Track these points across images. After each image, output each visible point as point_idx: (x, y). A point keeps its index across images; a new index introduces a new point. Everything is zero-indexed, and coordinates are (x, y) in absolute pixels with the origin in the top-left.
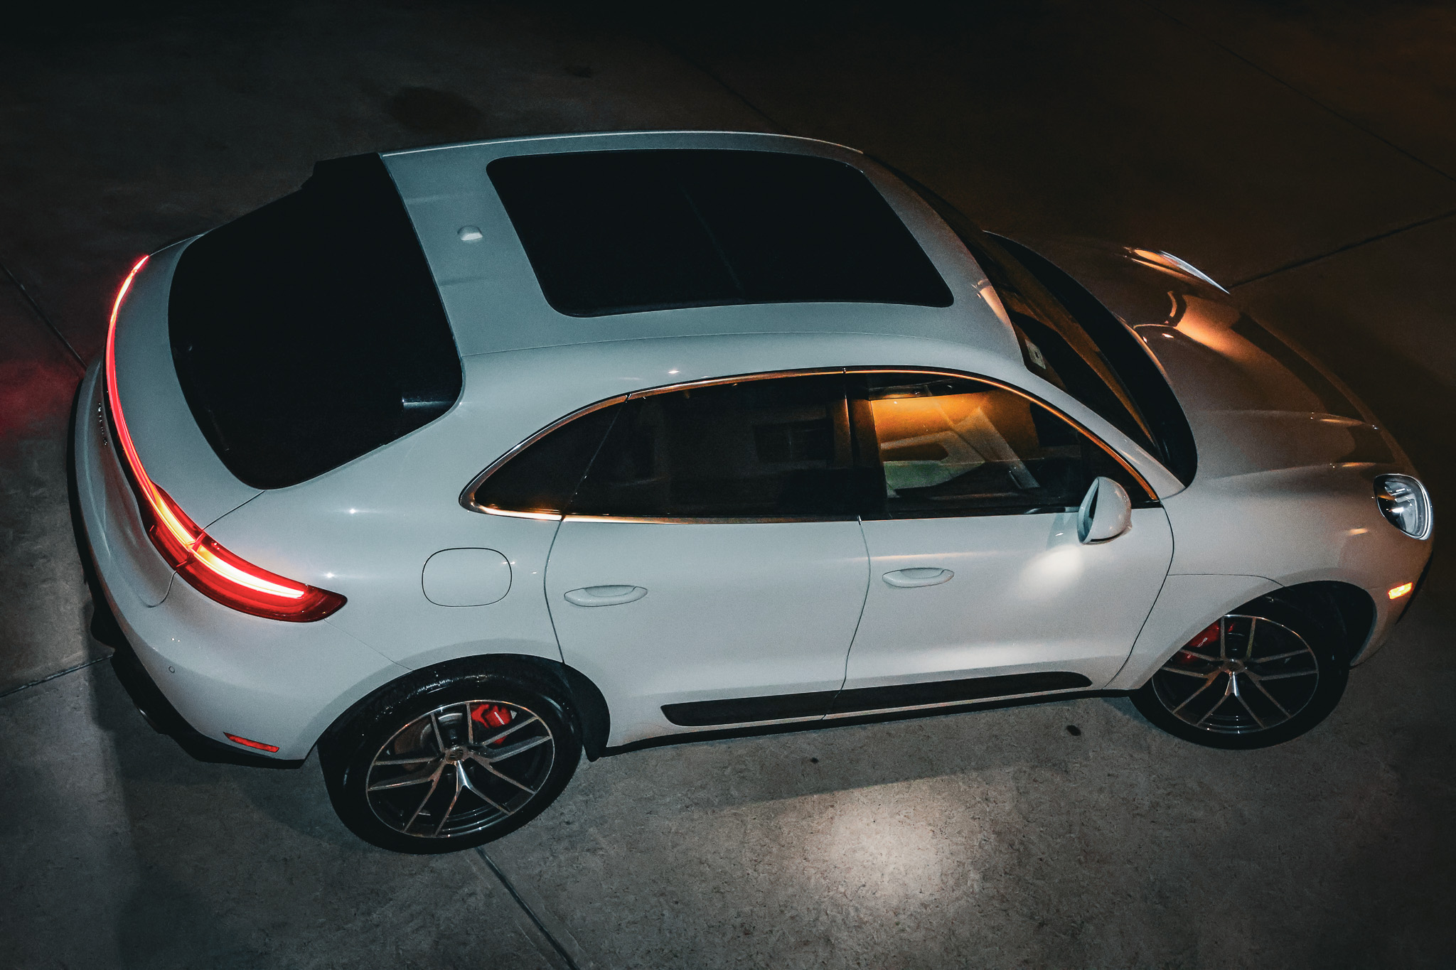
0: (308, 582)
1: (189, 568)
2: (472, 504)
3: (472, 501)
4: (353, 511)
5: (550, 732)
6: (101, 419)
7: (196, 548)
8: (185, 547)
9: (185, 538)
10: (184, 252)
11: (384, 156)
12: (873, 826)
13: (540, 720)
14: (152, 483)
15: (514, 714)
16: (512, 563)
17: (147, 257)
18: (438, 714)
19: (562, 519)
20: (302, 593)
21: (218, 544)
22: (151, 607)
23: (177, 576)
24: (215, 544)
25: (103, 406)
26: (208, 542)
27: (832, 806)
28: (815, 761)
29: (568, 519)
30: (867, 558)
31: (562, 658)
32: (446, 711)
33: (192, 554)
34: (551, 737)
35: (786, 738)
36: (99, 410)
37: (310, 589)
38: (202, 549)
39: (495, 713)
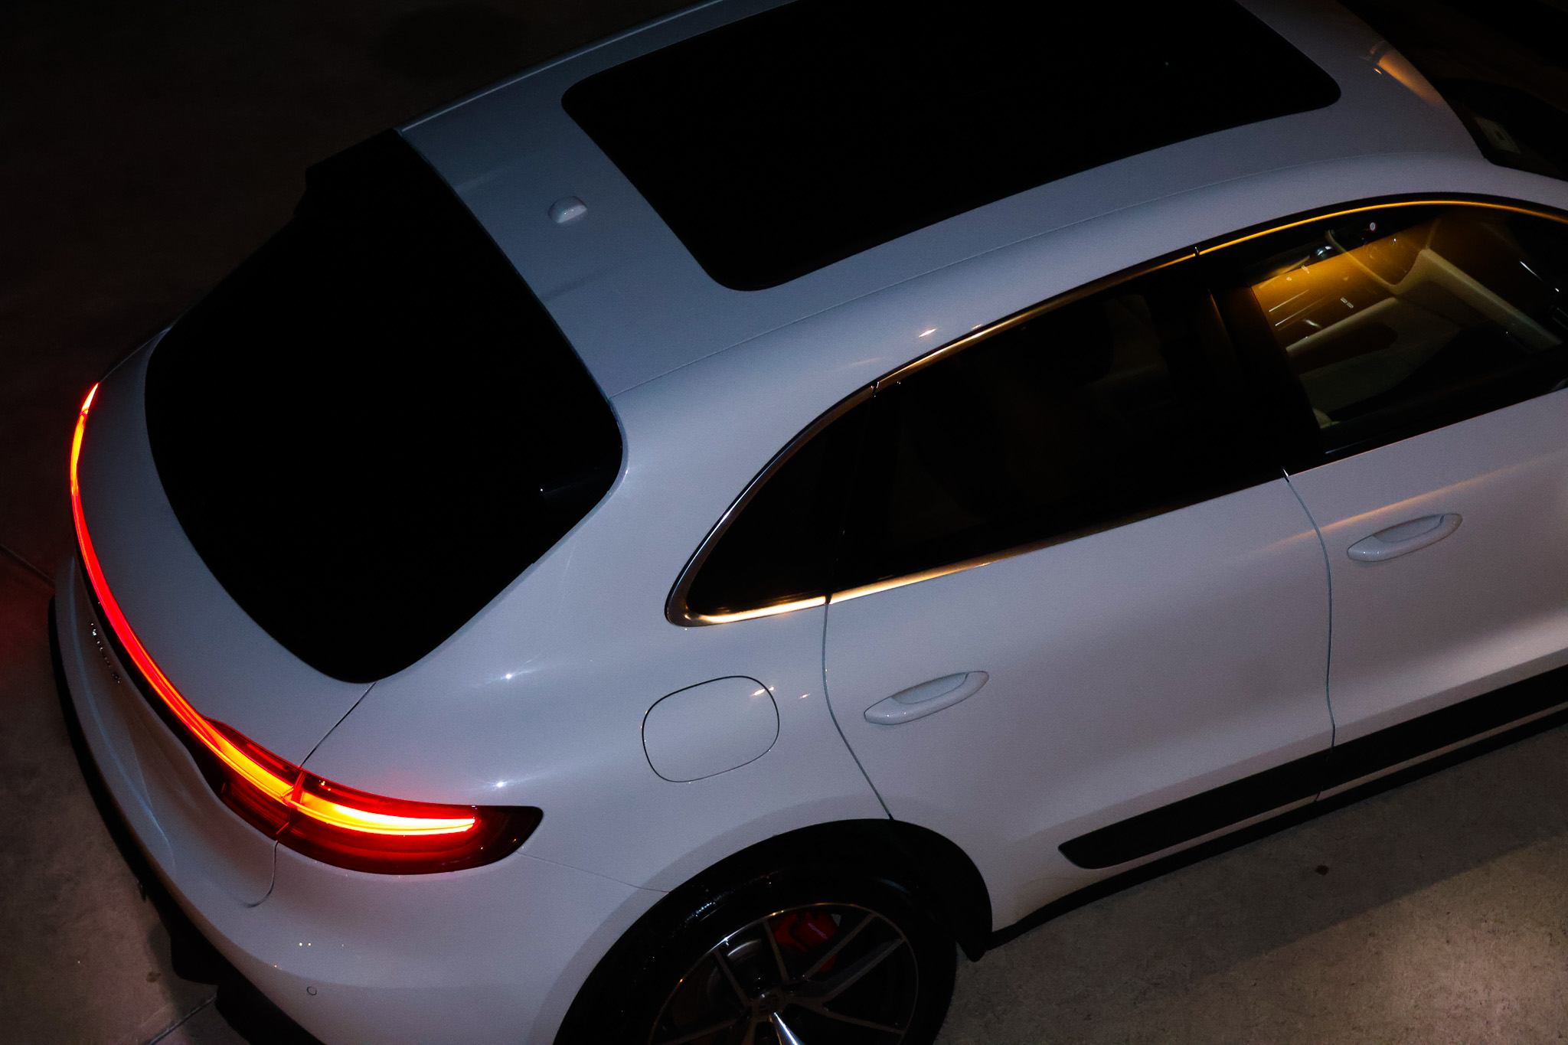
0: (474, 803)
1: (295, 831)
2: (686, 617)
3: (685, 612)
4: (509, 676)
5: (900, 932)
6: (100, 646)
7: (297, 797)
8: (281, 801)
9: (276, 787)
10: (150, 361)
11: (404, 130)
12: (1448, 948)
13: (881, 916)
14: (204, 718)
15: (837, 918)
16: (771, 689)
17: (96, 386)
18: (725, 949)
19: (828, 601)
20: (473, 821)
21: (328, 783)
22: (254, 906)
23: (281, 847)
24: (323, 784)
25: (99, 626)
26: (311, 784)
27: (1372, 934)
28: (1322, 870)
29: (836, 599)
30: (1314, 531)
31: (887, 811)
32: (734, 942)
33: (294, 810)
34: (904, 939)
35: (1267, 847)
36: (95, 634)
37: (483, 813)
38: (307, 797)
39: (809, 924)
